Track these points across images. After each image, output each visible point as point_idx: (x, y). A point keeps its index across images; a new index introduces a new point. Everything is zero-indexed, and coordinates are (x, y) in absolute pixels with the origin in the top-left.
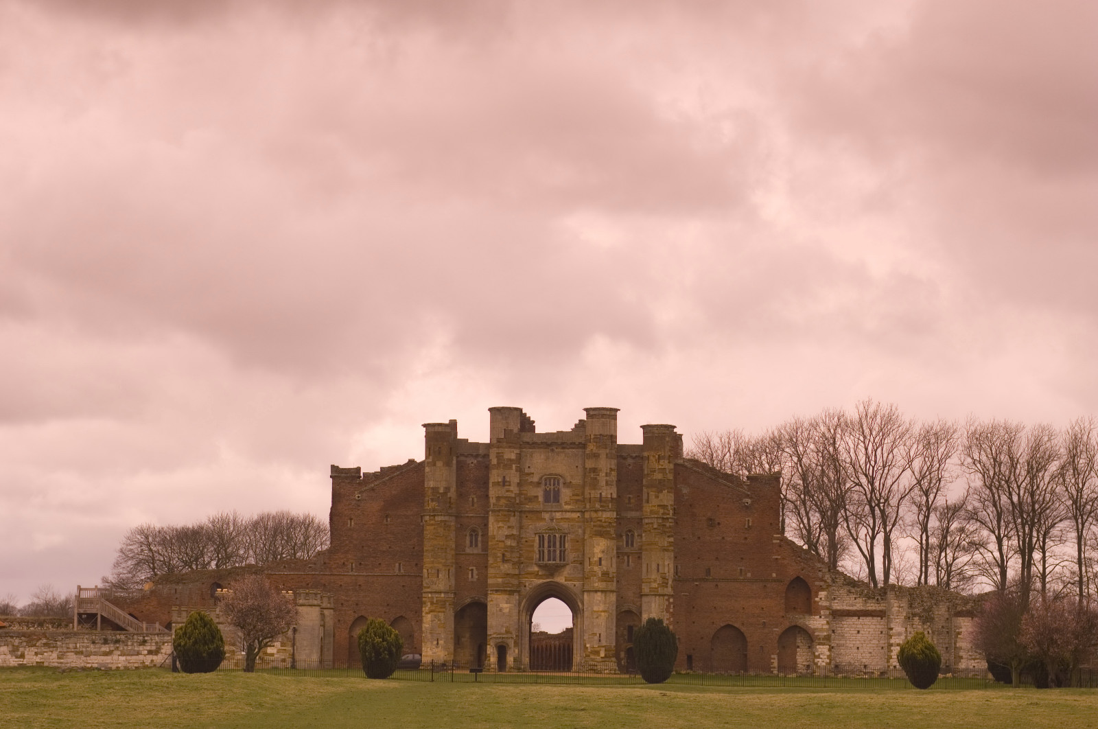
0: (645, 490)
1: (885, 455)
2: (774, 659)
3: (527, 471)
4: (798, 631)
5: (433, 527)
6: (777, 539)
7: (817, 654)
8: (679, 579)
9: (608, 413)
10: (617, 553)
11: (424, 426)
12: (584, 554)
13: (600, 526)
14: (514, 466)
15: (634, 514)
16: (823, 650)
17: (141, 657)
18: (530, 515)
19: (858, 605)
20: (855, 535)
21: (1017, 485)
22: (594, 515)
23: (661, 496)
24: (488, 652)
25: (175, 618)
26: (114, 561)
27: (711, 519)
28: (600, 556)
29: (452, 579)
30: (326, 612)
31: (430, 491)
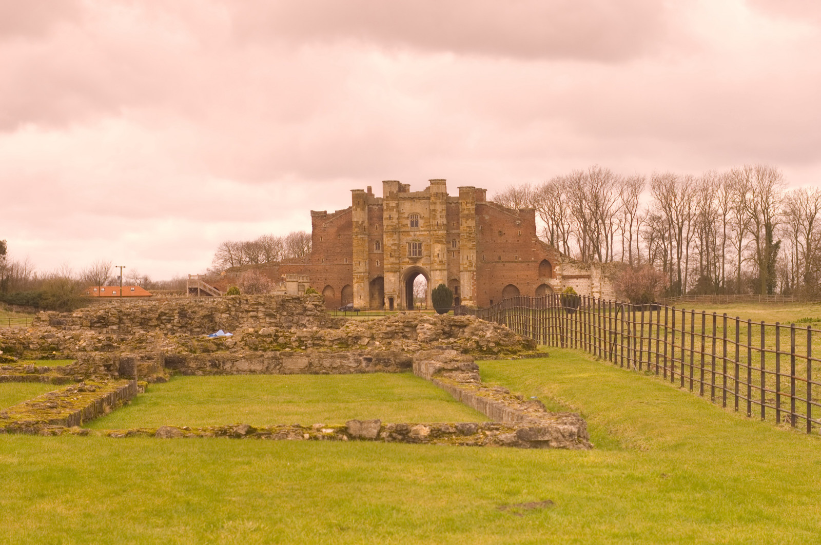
0: (460, 219)
3: (402, 211)
4: (544, 286)
5: (357, 241)
6: (535, 240)
7: (555, 297)
8: (480, 262)
9: (441, 182)
10: (447, 251)
11: (352, 191)
12: (430, 252)
13: (438, 238)
14: (395, 210)
15: (456, 231)
18: (404, 234)
19: (576, 273)
23: (468, 222)
24: (386, 301)
27: (500, 232)
28: (438, 252)
29: (367, 266)
31: (354, 223)
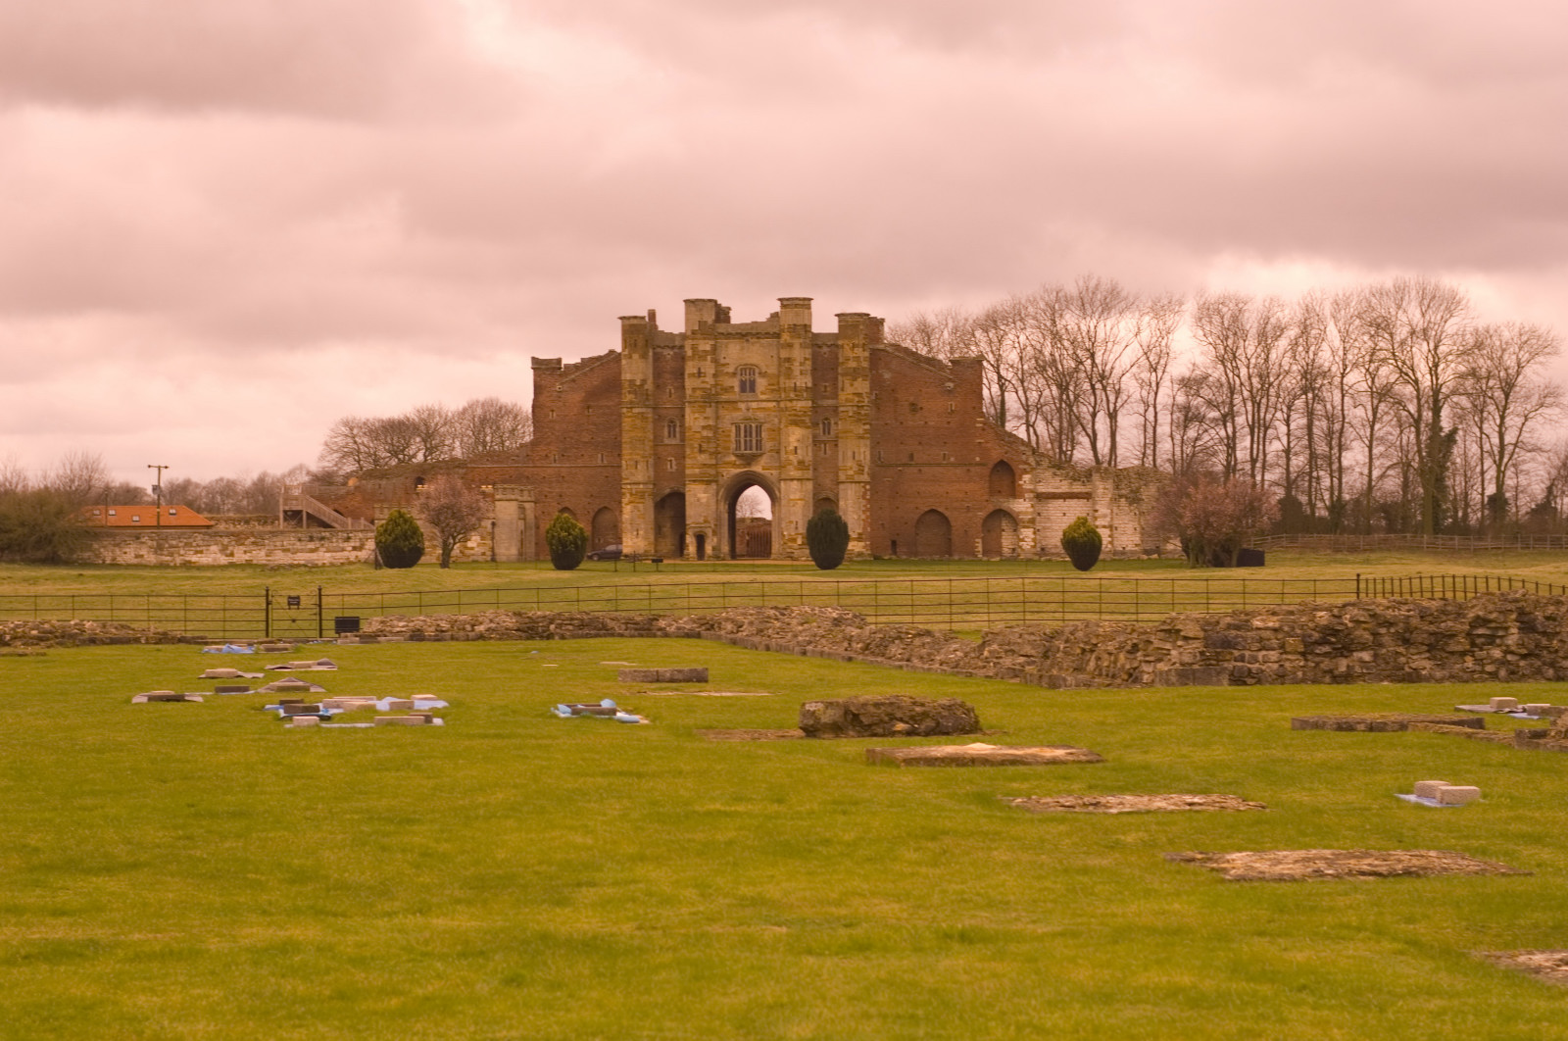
0: (840, 378)
2: (978, 542)
3: (722, 361)
4: (1001, 513)
5: (630, 419)
6: (980, 422)
7: (1021, 537)
9: (801, 302)
10: (814, 441)
12: (780, 444)
13: (795, 415)
14: (709, 358)
15: (830, 402)
16: (1027, 533)
17: (346, 553)
18: (726, 406)
19: (1063, 487)
22: (789, 404)
23: (856, 383)
25: (377, 515)
28: (795, 444)
29: (651, 470)
30: (527, 505)
31: (626, 385)
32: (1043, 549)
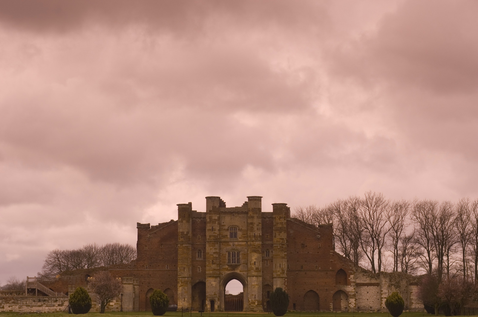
0: (274, 232)
1: (378, 215)
2: (331, 305)
3: (222, 224)
4: (341, 292)
5: (182, 249)
6: (332, 252)
7: (350, 302)
8: (289, 270)
10: (262, 259)
11: (178, 205)
12: (248, 260)
14: (217, 222)
15: (269, 242)
16: (352, 301)
17: (55, 307)
18: (224, 243)
19: (367, 281)
20: (365, 250)
21: (436, 228)
22: (252, 243)
23: (281, 234)
24: (207, 303)
25: (70, 290)
26: (43, 265)
27: (303, 244)
28: (255, 261)
29: (191, 271)
30: (136, 287)
31: (180, 233)
32: (358, 308)
